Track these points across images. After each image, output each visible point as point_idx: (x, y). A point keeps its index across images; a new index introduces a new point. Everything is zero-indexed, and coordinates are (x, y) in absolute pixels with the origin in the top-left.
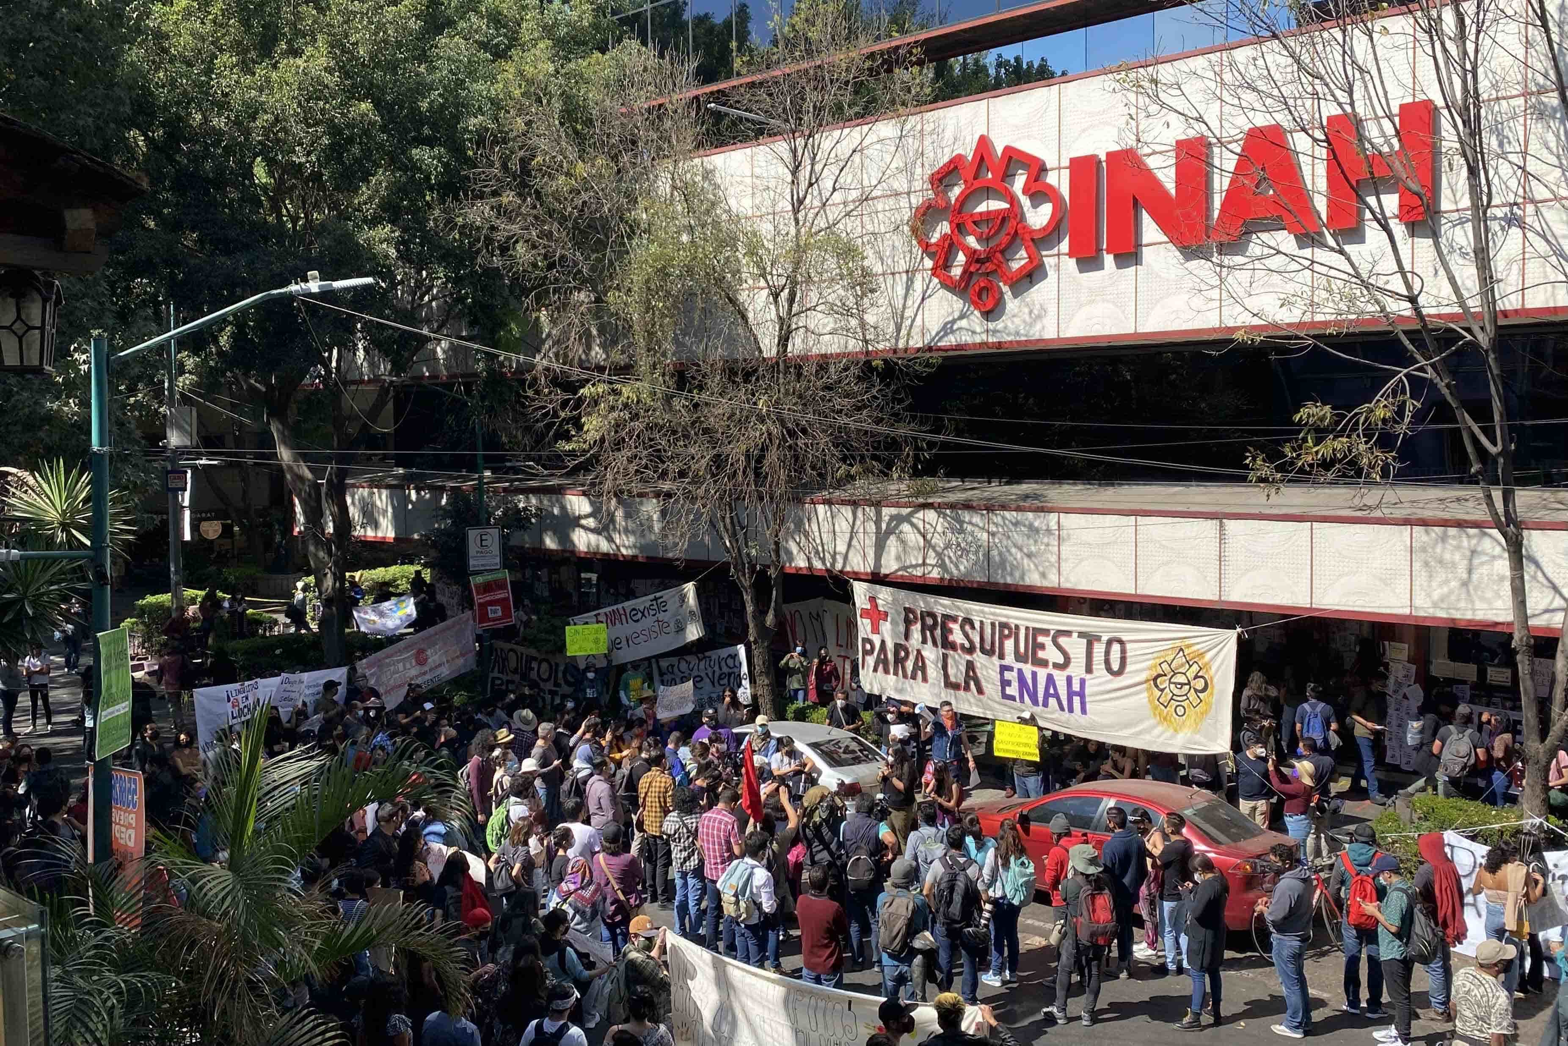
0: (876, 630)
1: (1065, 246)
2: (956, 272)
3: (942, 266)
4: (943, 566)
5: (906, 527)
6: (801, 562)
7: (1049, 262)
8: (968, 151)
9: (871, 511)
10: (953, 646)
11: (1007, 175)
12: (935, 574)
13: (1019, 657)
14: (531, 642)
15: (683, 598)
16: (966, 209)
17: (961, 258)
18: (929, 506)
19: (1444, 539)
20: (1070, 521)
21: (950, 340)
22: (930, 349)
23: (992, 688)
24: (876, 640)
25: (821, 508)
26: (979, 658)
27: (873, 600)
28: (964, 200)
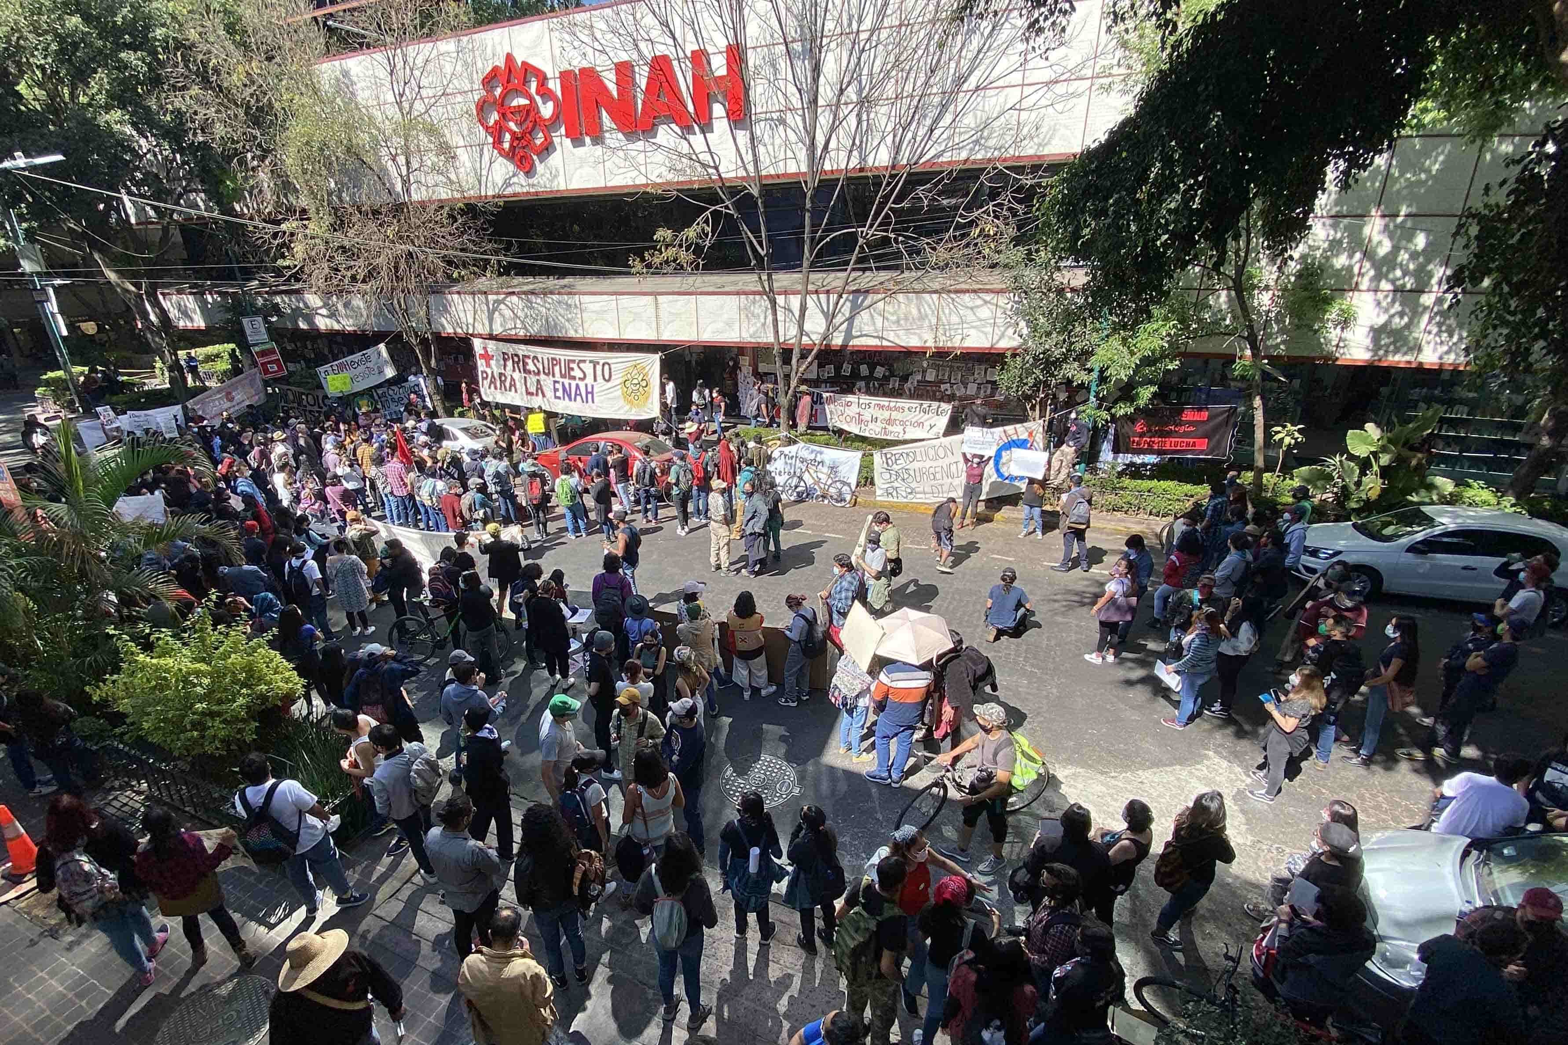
0: (488, 365)
1: (563, 130)
2: (506, 146)
3: (498, 142)
4: (525, 328)
5: (502, 306)
6: (450, 330)
7: (556, 140)
8: (501, 63)
9: (483, 297)
10: (529, 372)
11: (525, 82)
12: (522, 333)
13: (563, 376)
14: (299, 385)
15: (379, 354)
16: (506, 103)
17: (508, 137)
18: (513, 293)
19: (754, 302)
20: (586, 299)
21: (509, 191)
22: (499, 196)
23: (549, 393)
24: (489, 371)
25: (456, 297)
26: (542, 377)
27: (485, 348)
28: (504, 96)
